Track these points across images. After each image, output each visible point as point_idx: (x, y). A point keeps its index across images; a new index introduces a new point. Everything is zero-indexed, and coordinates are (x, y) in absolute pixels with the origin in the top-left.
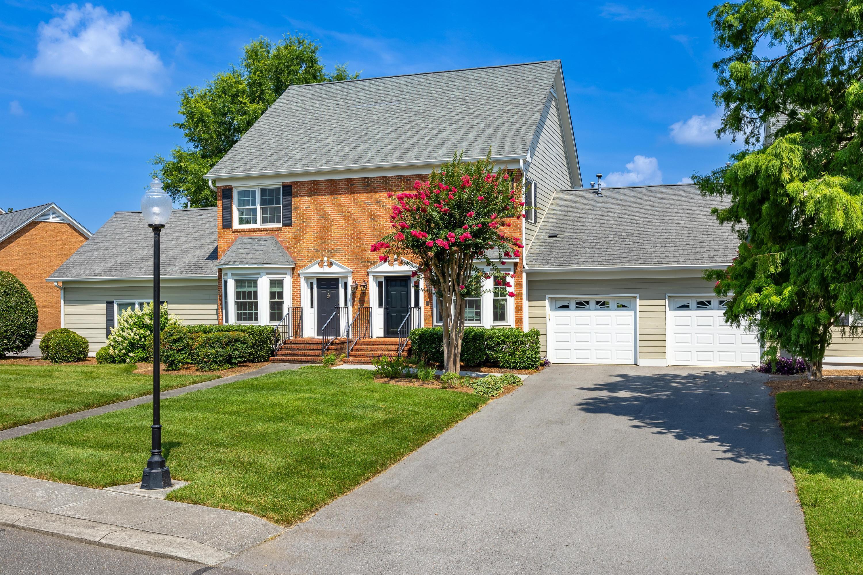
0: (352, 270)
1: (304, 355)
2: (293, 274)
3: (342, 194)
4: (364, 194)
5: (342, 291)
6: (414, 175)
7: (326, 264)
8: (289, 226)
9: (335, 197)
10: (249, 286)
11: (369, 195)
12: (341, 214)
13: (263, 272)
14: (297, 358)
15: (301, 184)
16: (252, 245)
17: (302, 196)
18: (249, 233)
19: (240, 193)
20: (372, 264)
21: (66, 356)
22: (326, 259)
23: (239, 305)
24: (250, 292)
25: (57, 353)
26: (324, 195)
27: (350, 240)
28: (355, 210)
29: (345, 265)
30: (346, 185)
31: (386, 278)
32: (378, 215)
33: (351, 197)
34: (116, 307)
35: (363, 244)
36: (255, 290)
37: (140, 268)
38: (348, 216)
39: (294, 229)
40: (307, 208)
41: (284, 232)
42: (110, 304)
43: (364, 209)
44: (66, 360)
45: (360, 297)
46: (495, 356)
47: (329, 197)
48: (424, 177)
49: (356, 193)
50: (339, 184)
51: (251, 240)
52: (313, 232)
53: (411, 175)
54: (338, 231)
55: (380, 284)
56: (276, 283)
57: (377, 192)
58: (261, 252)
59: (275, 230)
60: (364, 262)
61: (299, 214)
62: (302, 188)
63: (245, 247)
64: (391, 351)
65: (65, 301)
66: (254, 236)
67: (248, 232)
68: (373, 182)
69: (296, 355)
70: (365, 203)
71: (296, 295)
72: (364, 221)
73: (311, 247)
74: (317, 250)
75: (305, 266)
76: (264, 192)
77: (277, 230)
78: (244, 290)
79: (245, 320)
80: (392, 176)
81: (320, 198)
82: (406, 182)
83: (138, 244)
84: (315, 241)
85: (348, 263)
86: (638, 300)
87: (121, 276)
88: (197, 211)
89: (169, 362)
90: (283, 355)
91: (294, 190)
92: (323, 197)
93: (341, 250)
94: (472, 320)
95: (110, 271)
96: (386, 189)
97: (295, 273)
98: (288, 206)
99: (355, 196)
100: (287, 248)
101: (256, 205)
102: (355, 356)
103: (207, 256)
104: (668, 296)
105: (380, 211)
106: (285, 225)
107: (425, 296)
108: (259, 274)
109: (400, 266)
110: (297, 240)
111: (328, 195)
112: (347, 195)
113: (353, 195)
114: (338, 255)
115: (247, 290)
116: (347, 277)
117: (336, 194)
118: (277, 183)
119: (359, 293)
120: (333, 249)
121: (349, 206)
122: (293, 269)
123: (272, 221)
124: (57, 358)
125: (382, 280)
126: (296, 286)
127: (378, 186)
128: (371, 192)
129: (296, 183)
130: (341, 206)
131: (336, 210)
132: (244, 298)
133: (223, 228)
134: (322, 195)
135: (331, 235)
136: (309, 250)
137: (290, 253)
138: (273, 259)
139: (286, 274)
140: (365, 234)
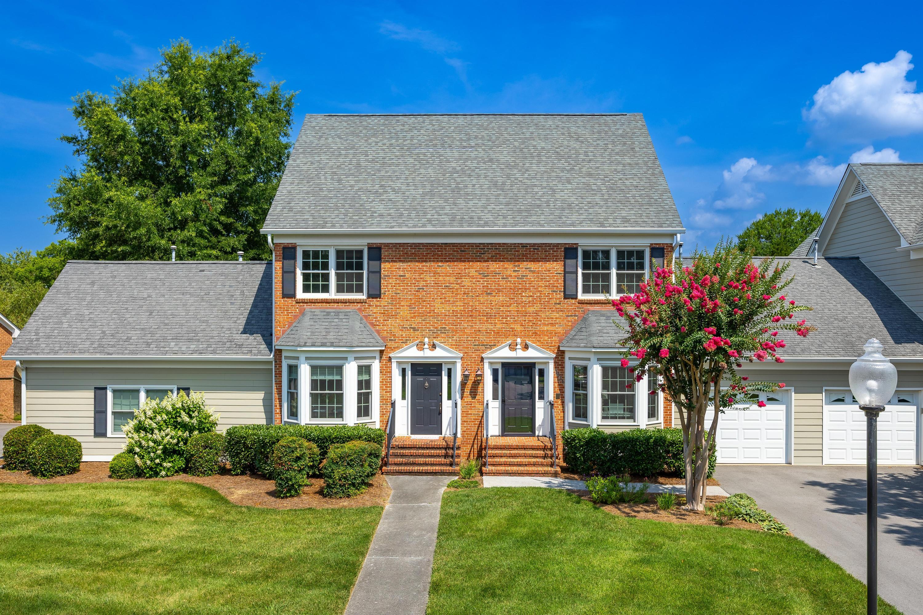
0: (462, 355)
1: (426, 464)
2: (381, 357)
3: (450, 261)
4: (478, 263)
5: (445, 379)
6: (543, 244)
7: (426, 346)
8: (376, 298)
9: (440, 264)
10: (331, 374)
11: (485, 264)
12: (447, 286)
13: (351, 356)
14: (416, 468)
15: (394, 246)
16: (329, 320)
17: (395, 261)
18: (320, 304)
19: (306, 254)
20: (488, 348)
21: (60, 468)
22: (426, 340)
23: (314, 398)
24: (330, 382)
25: (46, 463)
26: (426, 261)
27: (459, 318)
28: (466, 282)
29: (453, 348)
30: (455, 251)
31: (504, 365)
32: (496, 289)
33: (461, 265)
34: (110, 395)
35: (475, 323)
36: (338, 378)
37: (148, 344)
38: (457, 289)
39: (384, 301)
40: (402, 276)
41: (370, 306)
42: (100, 391)
43: (478, 281)
44: (58, 472)
45: (472, 387)
46: (676, 464)
47: (432, 264)
48: (555, 246)
49: (468, 261)
50: (445, 249)
51: (325, 313)
52: (410, 306)
53: (538, 244)
54: (443, 306)
55: (495, 372)
56: (364, 370)
57: (496, 261)
58: (346, 331)
59: (358, 303)
60: (478, 345)
61: (390, 284)
62: (396, 251)
63: (321, 323)
64: (537, 457)
65: (27, 386)
66: (328, 308)
67: (318, 303)
68: (490, 249)
69: (414, 464)
70: (479, 274)
71: (386, 385)
72: (477, 296)
73: (407, 324)
74: (414, 329)
75: (398, 348)
76: (339, 254)
77: (360, 302)
78: (322, 378)
79: (323, 416)
80: (515, 244)
81: (420, 265)
82: (533, 251)
83: (127, 309)
84: (412, 318)
85: (457, 346)
86: (793, 393)
87: (122, 354)
88: (195, 265)
89: (287, 486)
90: (396, 464)
91: (384, 253)
92: (424, 264)
93: (447, 330)
94: (623, 418)
95: (100, 346)
96: (507, 258)
97: (384, 357)
98: (376, 273)
99: (467, 264)
100: (373, 325)
101: (328, 270)
102: (494, 465)
103: (241, 328)
104: (826, 390)
105: (498, 284)
106: (370, 296)
107: (555, 388)
108: (346, 359)
109: (524, 351)
110: (387, 315)
111: (430, 261)
112: (456, 263)
113: (463, 264)
114: (443, 335)
115: (328, 378)
116: (454, 363)
117: (442, 261)
118: (361, 244)
119: (470, 384)
120: (436, 328)
121: (459, 276)
122: (381, 352)
123: (350, 290)
124: (45, 470)
125: (499, 367)
126: (386, 372)
127: (497, 254)
128: (488, 261)
129: (387, 245)
130: (448, 276)
131: (440, 281)
132: (323, 388)
133: (283, 297)
134: (422, 261)
135: (434, 311)
136: (403, 328)
137: (378, 332)
138: (364, 340)
139: (374, 358)
140: (480, 312)
